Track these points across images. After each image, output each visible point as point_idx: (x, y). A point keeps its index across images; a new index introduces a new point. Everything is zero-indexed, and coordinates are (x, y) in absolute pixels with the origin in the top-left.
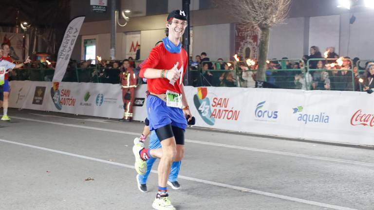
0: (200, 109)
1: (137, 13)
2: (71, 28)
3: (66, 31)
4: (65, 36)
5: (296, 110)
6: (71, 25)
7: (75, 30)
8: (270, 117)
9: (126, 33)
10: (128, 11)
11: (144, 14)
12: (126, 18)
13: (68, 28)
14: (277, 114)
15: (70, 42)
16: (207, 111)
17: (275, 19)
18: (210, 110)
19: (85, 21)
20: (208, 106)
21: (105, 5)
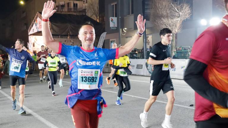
0: (148, 68)
1: (131, 29)
2: (102, 37)
3: (100, 38)
4: (99, 40)
5: (182, 67)
6: (101, 36)
7: (103, 38)
8: (173, 70)
9: (127, 37)
10: (126, 29)
11: (133, 29)
12: (125, 31)
13: (101, 37)
14: (176, 69)
15: (101, 43)
16: (150, 69)
17: (176, 30)
18: (151, 69)
19: (106, 34)
20: (151, 67)
21: (116, 26)
